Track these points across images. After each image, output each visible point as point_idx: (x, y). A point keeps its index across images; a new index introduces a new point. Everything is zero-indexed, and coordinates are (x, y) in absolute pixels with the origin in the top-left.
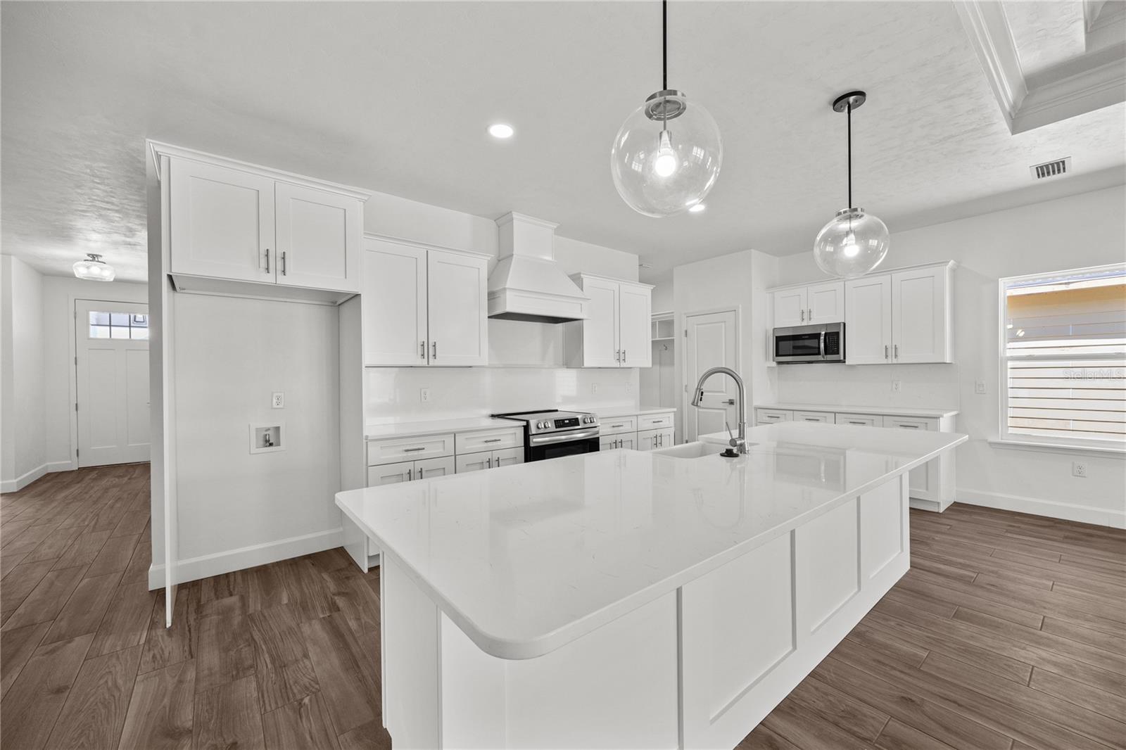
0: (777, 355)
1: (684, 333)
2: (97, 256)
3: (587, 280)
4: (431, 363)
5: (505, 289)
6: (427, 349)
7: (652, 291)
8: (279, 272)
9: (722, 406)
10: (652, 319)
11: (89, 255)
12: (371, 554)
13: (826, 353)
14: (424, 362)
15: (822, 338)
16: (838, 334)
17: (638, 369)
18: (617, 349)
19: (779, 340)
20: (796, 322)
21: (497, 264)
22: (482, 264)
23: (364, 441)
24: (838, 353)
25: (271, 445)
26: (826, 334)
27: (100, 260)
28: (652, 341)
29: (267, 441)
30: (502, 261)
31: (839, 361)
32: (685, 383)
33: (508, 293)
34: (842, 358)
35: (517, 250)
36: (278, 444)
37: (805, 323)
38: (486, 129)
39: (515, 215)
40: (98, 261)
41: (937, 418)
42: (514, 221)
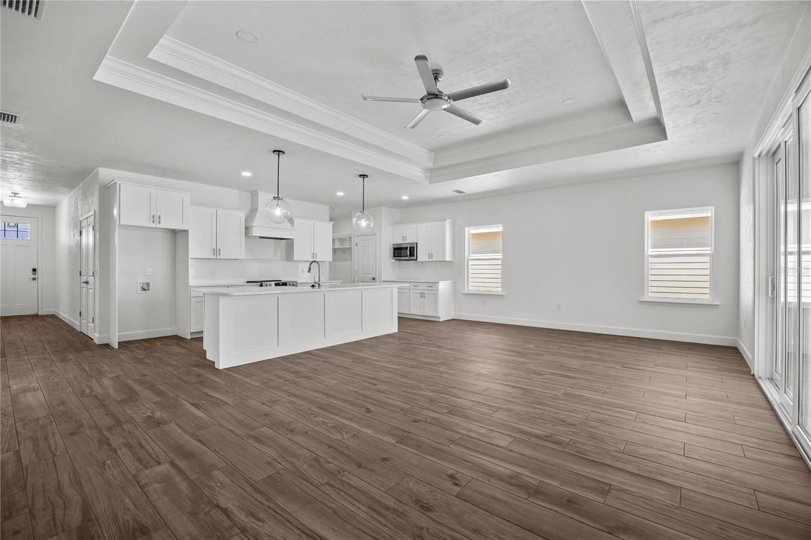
0: (394, 256)
1: (355, 245)
2: (17, 194)
3: (296, 221)
4: (218, 257)
5: (252, 226)
6: (216, 251)
7: (333, 225)
8: (157, 223)
9: (370, 280)
10: (333, 237)
11: (12, 193)
12: (192, 332)
13: (410, 256)
14: (215, 257)
15: (408, 249)
16: (414, 247)
17: (328, 263)
18: (312, 252)
19: (395, 249)
20: (401, 242)
21: (250, 213)
22: (242, 215)
23: (189, 288)
24: (414, 256)
25: (145, 290)
26: (410, 247)
27: (18, 195)
28: (333, 249)
29: (144, 289)
30: (253, 211)
31: (414, 260)
32: (356, 270)
33: (254, 228)
34: (415, 258)
35: (259, 208)
36: (149, 290)
37: (404, 242)
38: (241, 173)
39: (259, 192)
40: (18, 197)
41: (438, 283)
42: (259, 195)
